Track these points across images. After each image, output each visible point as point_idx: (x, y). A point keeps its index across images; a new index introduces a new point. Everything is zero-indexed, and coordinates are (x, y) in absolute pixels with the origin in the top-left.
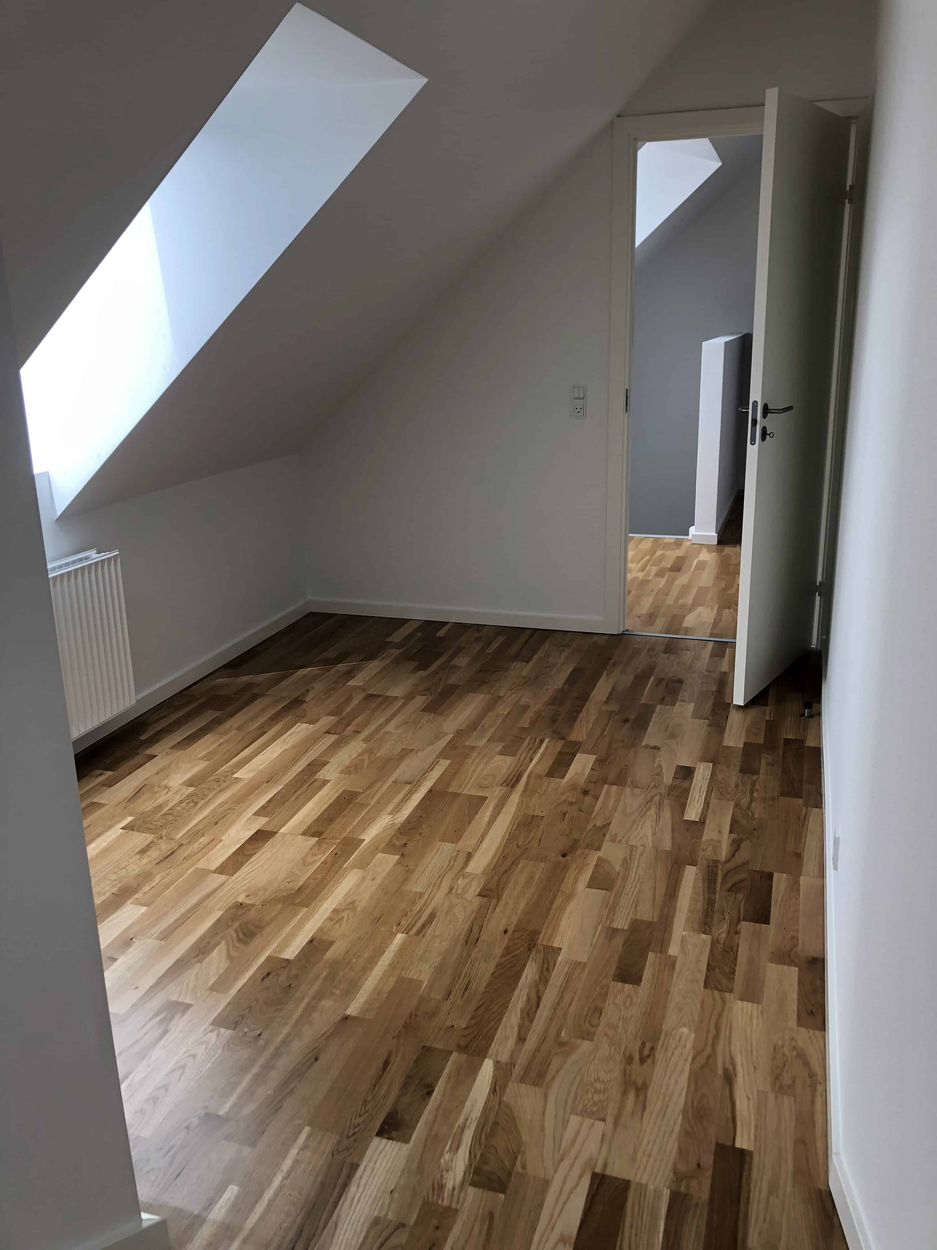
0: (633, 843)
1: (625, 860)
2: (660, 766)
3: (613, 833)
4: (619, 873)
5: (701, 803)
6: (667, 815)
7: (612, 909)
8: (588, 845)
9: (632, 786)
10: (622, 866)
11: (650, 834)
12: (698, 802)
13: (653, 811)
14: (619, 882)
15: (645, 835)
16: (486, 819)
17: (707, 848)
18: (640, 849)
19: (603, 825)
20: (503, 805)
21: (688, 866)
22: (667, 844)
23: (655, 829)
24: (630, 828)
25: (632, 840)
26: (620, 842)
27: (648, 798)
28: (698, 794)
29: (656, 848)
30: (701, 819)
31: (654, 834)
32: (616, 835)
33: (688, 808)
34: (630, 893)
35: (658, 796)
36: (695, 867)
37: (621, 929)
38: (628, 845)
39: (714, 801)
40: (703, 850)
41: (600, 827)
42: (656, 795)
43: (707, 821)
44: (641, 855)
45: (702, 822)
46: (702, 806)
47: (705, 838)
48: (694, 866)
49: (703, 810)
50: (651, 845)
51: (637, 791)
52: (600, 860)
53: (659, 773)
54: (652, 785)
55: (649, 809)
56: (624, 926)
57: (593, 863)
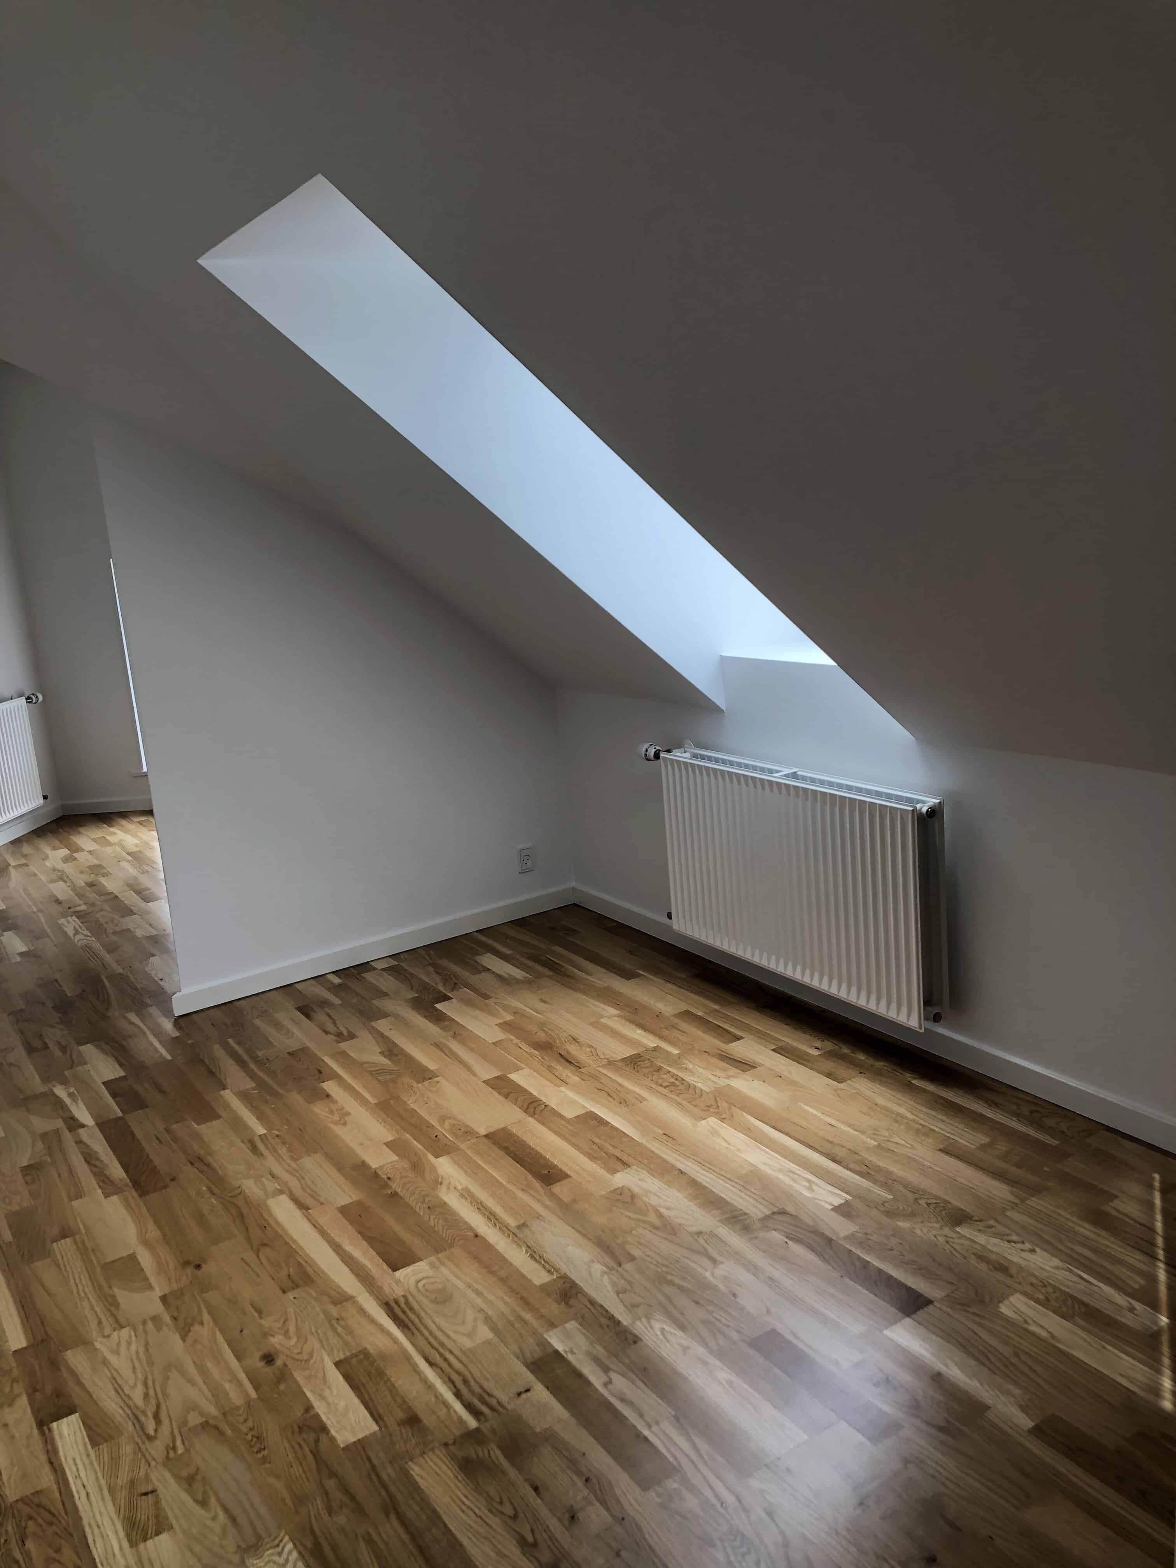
0: (125, 1333)
1: (117, 1305)
2: (203, 1503)
3: (165, 1328)
4: (110, 1287)
5: (67, 1462)
6: (111, 1405)
7: (85, 1252)
8: (182, 1294)
9: (211, 1422)
10: (114, 1297)
11: (113, 1359)
12: (74, 1460)
13: (137, 1396)
14: (101, 1279)
15: (117, 1352)
16: (348, 1247)
17: (12, 1387)
18: (107, 1331)
19: (190, 1331)
20: (357, 1275)
21: (24, 1345)
22: (75, 1359)
23: (109, 1371)
24: (147, 1350)
25: (130, 1336)
26: (144, 1322)
27: (163, 1415)
28: (84, 1478)
29: (85, 1343)
30: (50, 1430)
31: (105, 1362)
32: (159, 1329)
33: (83, 1438)
34: (76, 1276)
35: (152, 1433)
36: (13, 1350)
37: (60, 1240)
38: (129, 1325)
39: (47, 1480)
40: (15, 1381)
41: (192, 1324)
42: (156, 1430)
43: (36, 1431)
44: (100, 1323)
45: (43, 1422)
46: (63, 1459)
47: (23, 1401)
48: (16, 1351)
49: (55, 1451)
50: (98, 1345)
51: (194, 1419)
52: (150, 1287)
53: (190, 1485)
54: (180, 1450)
55: (146, 1396)
56: (58, 1247)
57: (153, 1280)
